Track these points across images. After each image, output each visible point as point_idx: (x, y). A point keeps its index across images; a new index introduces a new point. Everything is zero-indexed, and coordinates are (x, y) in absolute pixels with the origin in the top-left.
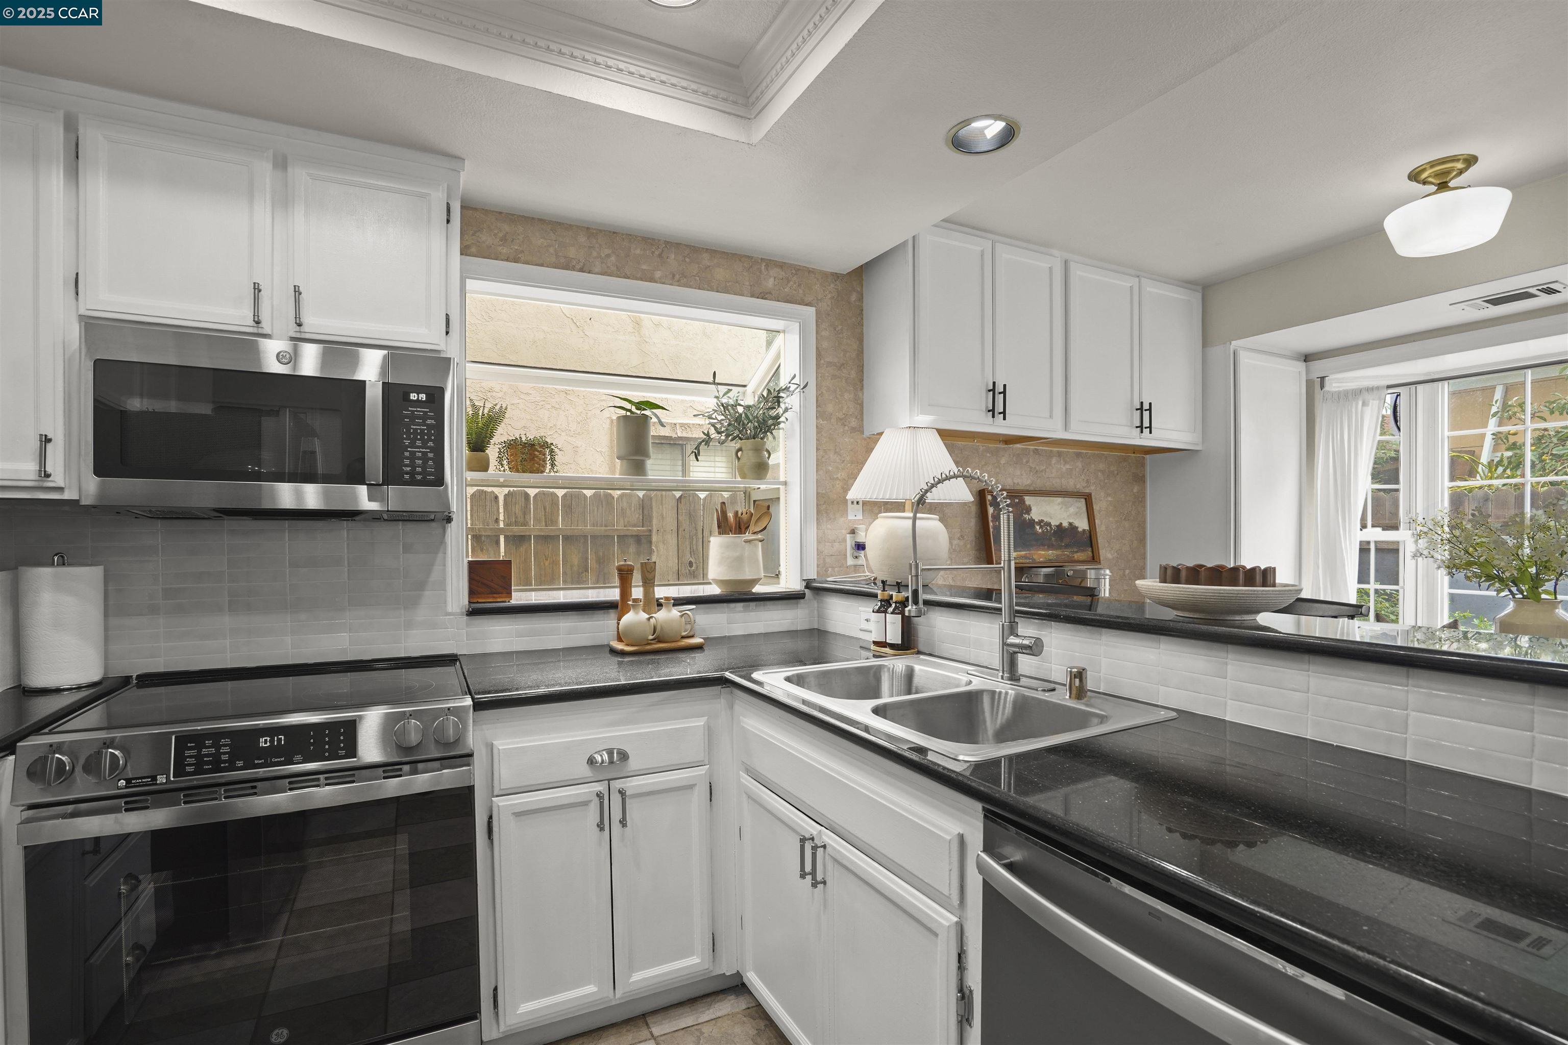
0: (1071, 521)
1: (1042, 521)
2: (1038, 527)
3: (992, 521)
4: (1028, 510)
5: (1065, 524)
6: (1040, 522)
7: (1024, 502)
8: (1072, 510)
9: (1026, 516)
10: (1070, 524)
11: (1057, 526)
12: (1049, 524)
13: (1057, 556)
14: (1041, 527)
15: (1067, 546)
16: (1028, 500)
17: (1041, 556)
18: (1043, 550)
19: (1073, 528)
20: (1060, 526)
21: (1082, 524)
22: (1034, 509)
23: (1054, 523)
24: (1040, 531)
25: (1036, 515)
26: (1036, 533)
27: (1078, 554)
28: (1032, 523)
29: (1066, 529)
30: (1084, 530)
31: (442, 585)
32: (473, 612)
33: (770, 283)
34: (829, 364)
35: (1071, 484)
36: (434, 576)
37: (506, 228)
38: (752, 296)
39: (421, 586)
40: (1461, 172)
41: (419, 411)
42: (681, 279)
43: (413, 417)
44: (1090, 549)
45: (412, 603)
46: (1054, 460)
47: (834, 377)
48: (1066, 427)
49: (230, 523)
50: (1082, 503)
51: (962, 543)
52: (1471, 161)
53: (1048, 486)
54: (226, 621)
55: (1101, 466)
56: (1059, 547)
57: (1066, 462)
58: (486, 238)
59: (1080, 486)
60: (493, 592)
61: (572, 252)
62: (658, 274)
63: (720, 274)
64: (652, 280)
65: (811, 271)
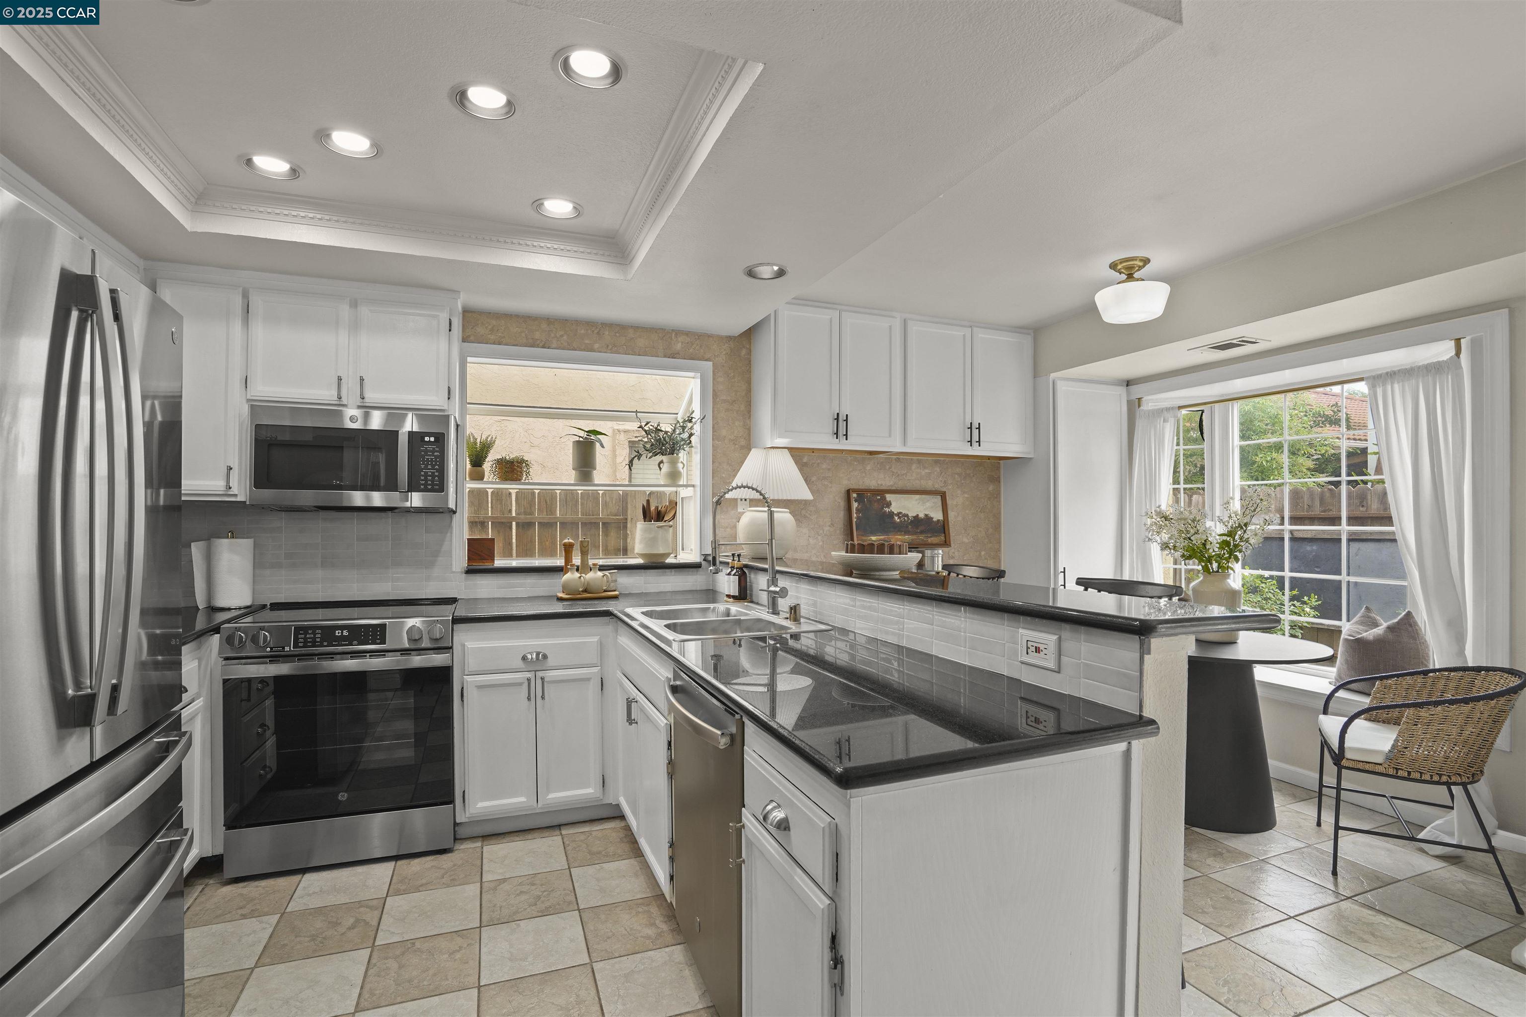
0: (927, 513)
1: (900, 513)
2: (896, 518)
3: (856, 513)
4: (889, 504)
5: (922, 515)
6: (898, 514)
7: (885, 498)
8: (928, 504)
9: (887, 510)
10: (926, 515)
11: (914, 517)
12: (907, 516)
13: (912, 540)
14: (899, 518)
15: (922, 532)
16: (889, 497)
17: (898, 540)
18: (900, 535)
19: (928, 519)
20: (916, 517)
21: (937, 516)
22: (893, 504)
23: (912, 514)
24: (898, 520)
25: (894, 508)
26: (894, 522)
27: (932, 539)
28: (891, 514)
29: (922, 520)
30: (938, 520)
31: (449, 553)
32: (469, 571)
33: (679, 346)
34: (725, 401)
35: (929, 485)
36: (445, 547)
37: (494, 322)
38: (665, 356)
39: (436, 554)
40: (1140, 268)
41: (431, 449)
42: (613, 348)
43: (426, 452)
44: (943, 535)
45: (429, 564)
46: (914, 466)
47: (727, 410)
48: (905, 443)
49: (322, 514)
50: (938, 500)
51: (832, 529)
52: (1146, 261)
53: (909, 486)
54: (320, 573)
55: (958, 470)
56: (915, 533)
57: (925, 468)
58: (480, 330)
59: (938, 486)
60: (483, 559)
61: (537, 335)
62: (596, 346)
63: (641, 343)
64: (592, 350)
65: (710, 336)
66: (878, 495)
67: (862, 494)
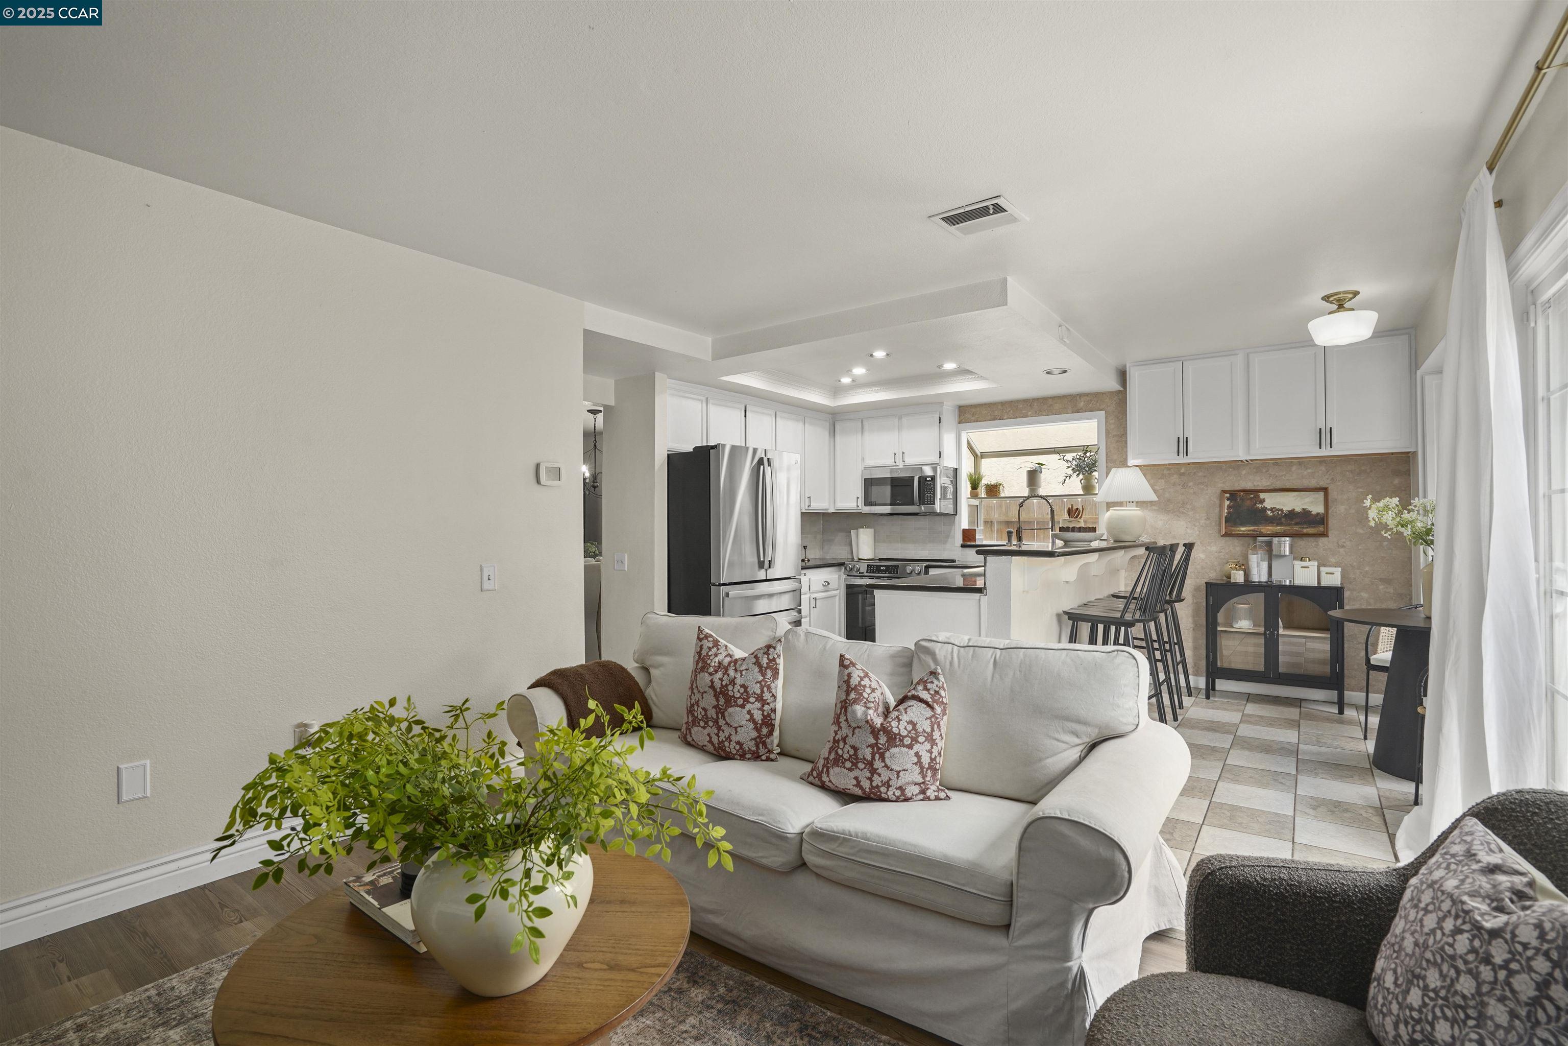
0: (1304, 507)
1: (1274, 508)
2: (1269, 512)
3: (1227, 509)
4: (1263, 501)
5: (1298, 510)
6: (1271, 509)
7: (1259, 496)
8: (1308, 500)
9: (1260, 506)
10: (1303, 509)
11: (1289, 511)
12: (1282, 510)
13: (1285, 530)
14: (1272, 512)
15: (1296, 524)
16: (1262, 495)
17: (1268, 530)
18: (1272, 526)
19: (1306, 512)
20: (1292, 511)
21: (1317, 509)
22: (1267, 501)
23: (1287, 509)
24: (1271, 514)
25: (1268, 504)
26: (1267, 516)
27: (1308, 529)
28: (1265, 509)
29: (1299, 513)
30: (1318, 513)
31: (954, 537)
32: (963, 546)
33: (1082, 404)
34: (1114, 436)
35: (1313, 483)
36: (952, 533)
37: (974, 410)
38: (1072, 412)
39: (948, 537)
40: (1351, 299)
41: (929, 483)
42: (1039, 413)
43: (927, 485)
44: (1324, 525)
45: (945, 542)
46: (1294, 468)
47: (1117, 442)
48: (1248, 453)
49: (895, 517)
50: (1321, 495)
51: (1208, 522)
52: (1356, 293)
53: (1288, 485)
54: (899, 545)
55: (1349, 467)
56: (1289, 525)
57: (1307, 468)
58: (968, 416)
59: (1322, 484)
60: (970, 540)
61: (996, 413)
62: (1029, 413)
63: (1057, 406)
64: (1027, 416)
65: (1103, 393)
66: (1251, 494)
67: (1233, 495)
